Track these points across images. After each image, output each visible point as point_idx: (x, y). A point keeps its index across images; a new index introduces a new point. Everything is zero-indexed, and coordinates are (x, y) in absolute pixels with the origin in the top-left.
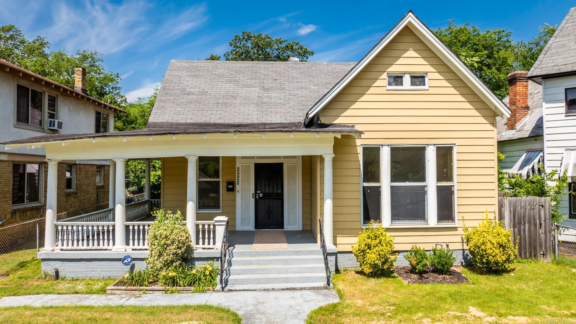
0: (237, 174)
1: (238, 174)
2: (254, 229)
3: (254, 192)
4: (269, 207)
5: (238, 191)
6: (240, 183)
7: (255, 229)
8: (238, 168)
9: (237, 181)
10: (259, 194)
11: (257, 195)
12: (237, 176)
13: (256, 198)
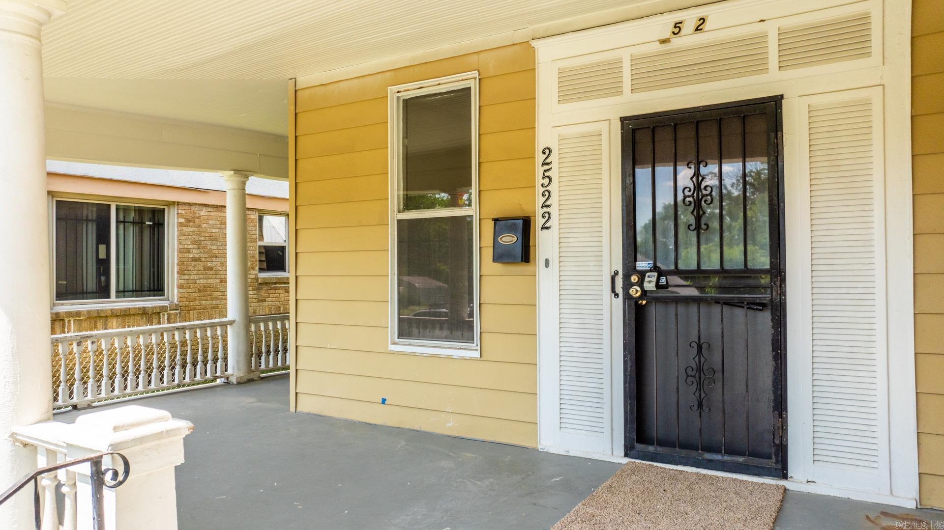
0: (539, 180)
1: (546, 181)
2: (618, 457)
3: (618, 266)
4: (700, 347)
5: (547, 265)
6: (554, 222)
7: (626, 455)
8: (547, 151)
9: (540, 211)
10: (642, 274)
11: (634, 279)
12: (542, 190)
13: (627, 297)
